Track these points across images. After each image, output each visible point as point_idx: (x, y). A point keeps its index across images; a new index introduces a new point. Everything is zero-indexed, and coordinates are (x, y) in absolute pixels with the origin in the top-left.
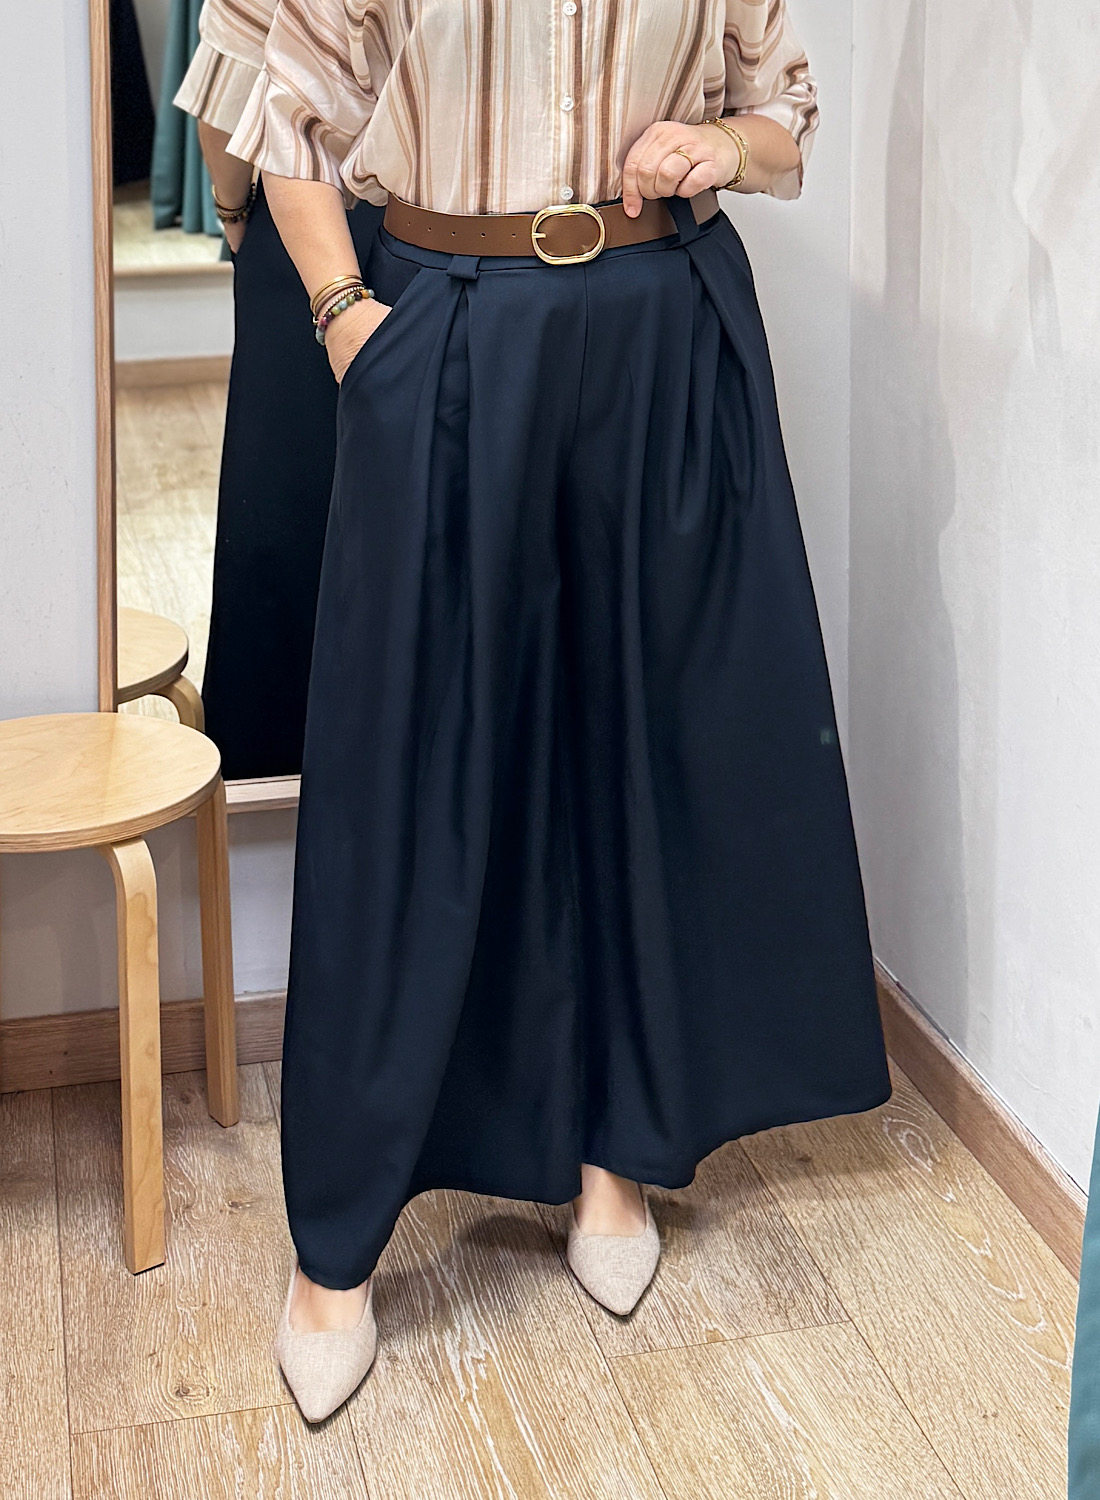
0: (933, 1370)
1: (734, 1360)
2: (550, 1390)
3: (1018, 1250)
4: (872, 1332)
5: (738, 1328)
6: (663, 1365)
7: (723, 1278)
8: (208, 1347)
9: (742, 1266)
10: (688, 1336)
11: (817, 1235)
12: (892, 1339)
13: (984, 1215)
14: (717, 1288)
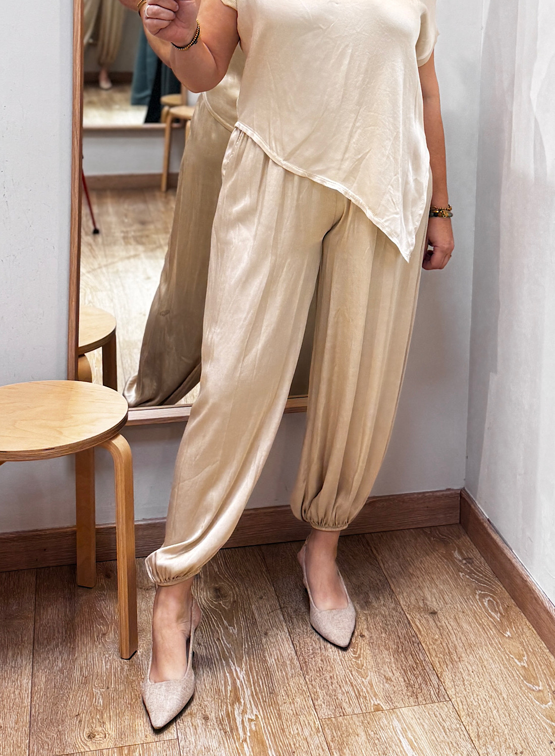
0: (491, 728)
1: (387, 721)
2: (288, 736)
3: (541, 663)
4: (461, 707)
5: (390, 703)
6: (349, 723)
7: (385, 676)
8: (108, 712)
9: (395, 670)
10: (364, 708)
11: (436, 653)
12: (471, 711)
13: (525, 644)
14: (382, 682)
